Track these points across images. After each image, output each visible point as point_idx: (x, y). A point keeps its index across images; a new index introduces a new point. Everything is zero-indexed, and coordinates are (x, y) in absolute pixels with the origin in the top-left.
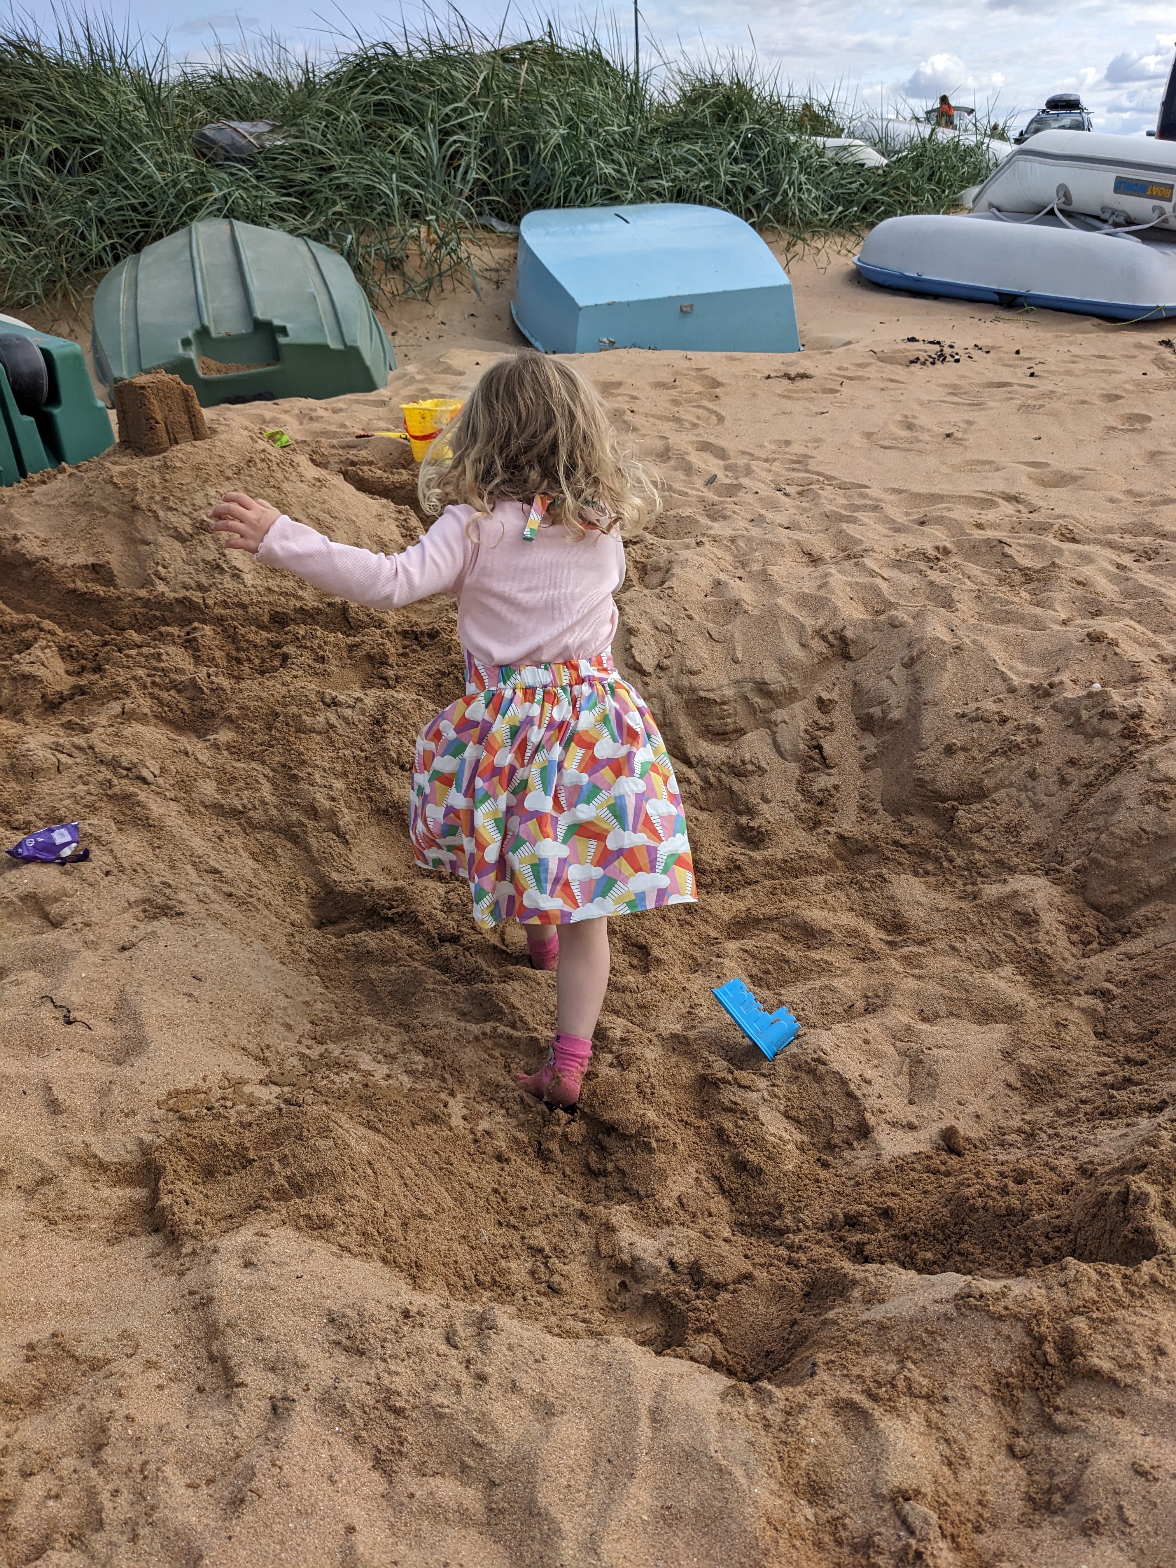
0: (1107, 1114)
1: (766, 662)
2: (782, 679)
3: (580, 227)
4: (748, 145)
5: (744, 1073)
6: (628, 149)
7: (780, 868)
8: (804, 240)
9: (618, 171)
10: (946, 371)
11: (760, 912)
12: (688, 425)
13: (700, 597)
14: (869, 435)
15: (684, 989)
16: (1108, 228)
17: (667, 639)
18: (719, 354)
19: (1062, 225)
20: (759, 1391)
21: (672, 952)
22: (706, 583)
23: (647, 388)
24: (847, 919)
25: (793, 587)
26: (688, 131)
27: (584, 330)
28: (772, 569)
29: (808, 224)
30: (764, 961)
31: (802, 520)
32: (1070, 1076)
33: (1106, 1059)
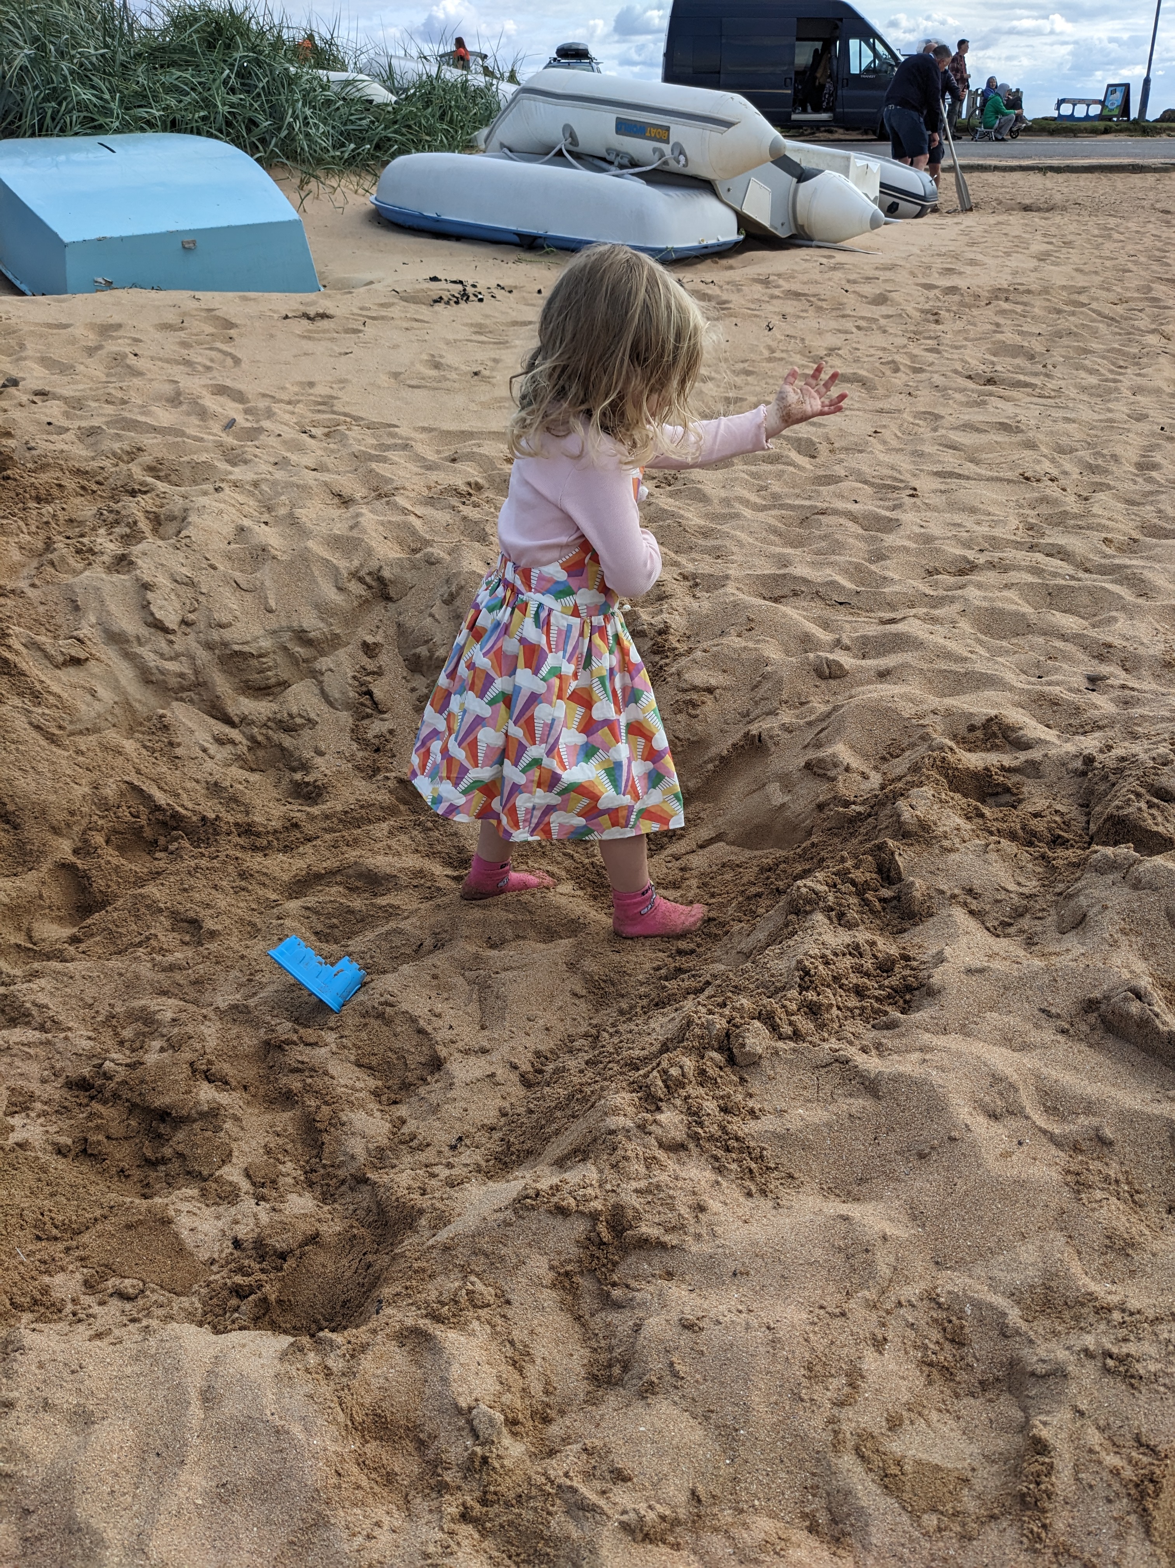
0: (659, 1004)
1: (302, 609)
2: (322, 625)
3: (62, 158)
4: (243, 74)
5: (310, 1031)
6: (110, 74)
7: (340, 820)
8: (316, 177)
9: (101, 99)
10: (470, 311)
11: (321, 867)
12: (200, 368)
13: (223, 546)
14: (396, 375)
15: (243, 957)
16: (614, 170)
17: (190, 592)
18: (230, 294)
19: (571, 166)
20: (319, 1342)
21: (228, 922)
22: (228, 530)
23: (151, 329)
24: (412, 861)
25: (323, 529)
26: (176, 57)
27: (73, 268)
28: (298, 512)
29: (320, 161)
30: (329, 916)
31: (329, 461)
32: (630, 975)
33: (661, 954)
